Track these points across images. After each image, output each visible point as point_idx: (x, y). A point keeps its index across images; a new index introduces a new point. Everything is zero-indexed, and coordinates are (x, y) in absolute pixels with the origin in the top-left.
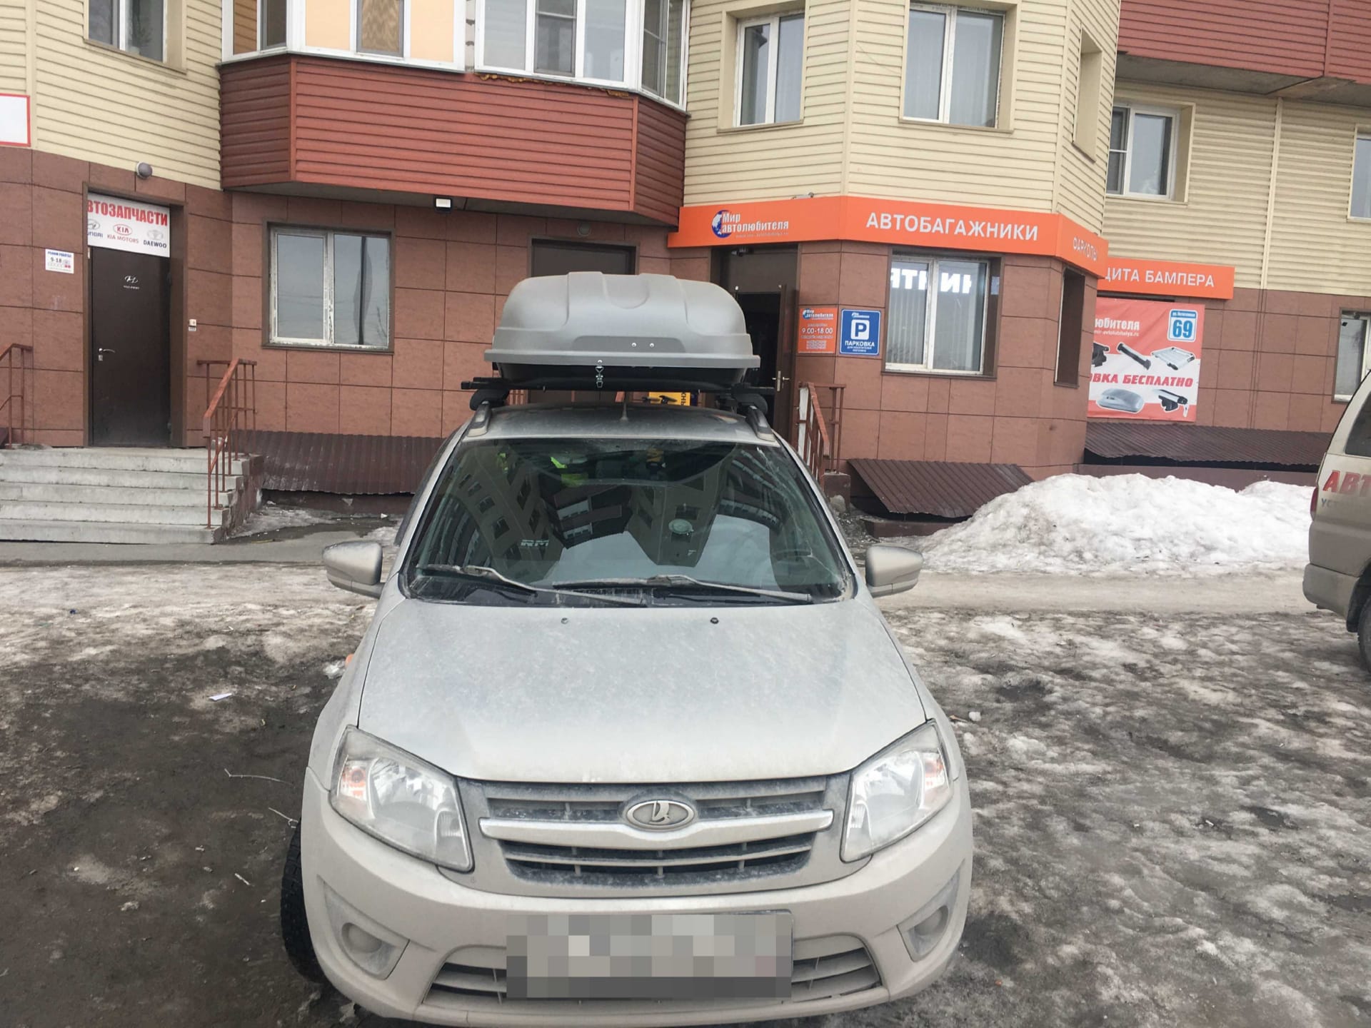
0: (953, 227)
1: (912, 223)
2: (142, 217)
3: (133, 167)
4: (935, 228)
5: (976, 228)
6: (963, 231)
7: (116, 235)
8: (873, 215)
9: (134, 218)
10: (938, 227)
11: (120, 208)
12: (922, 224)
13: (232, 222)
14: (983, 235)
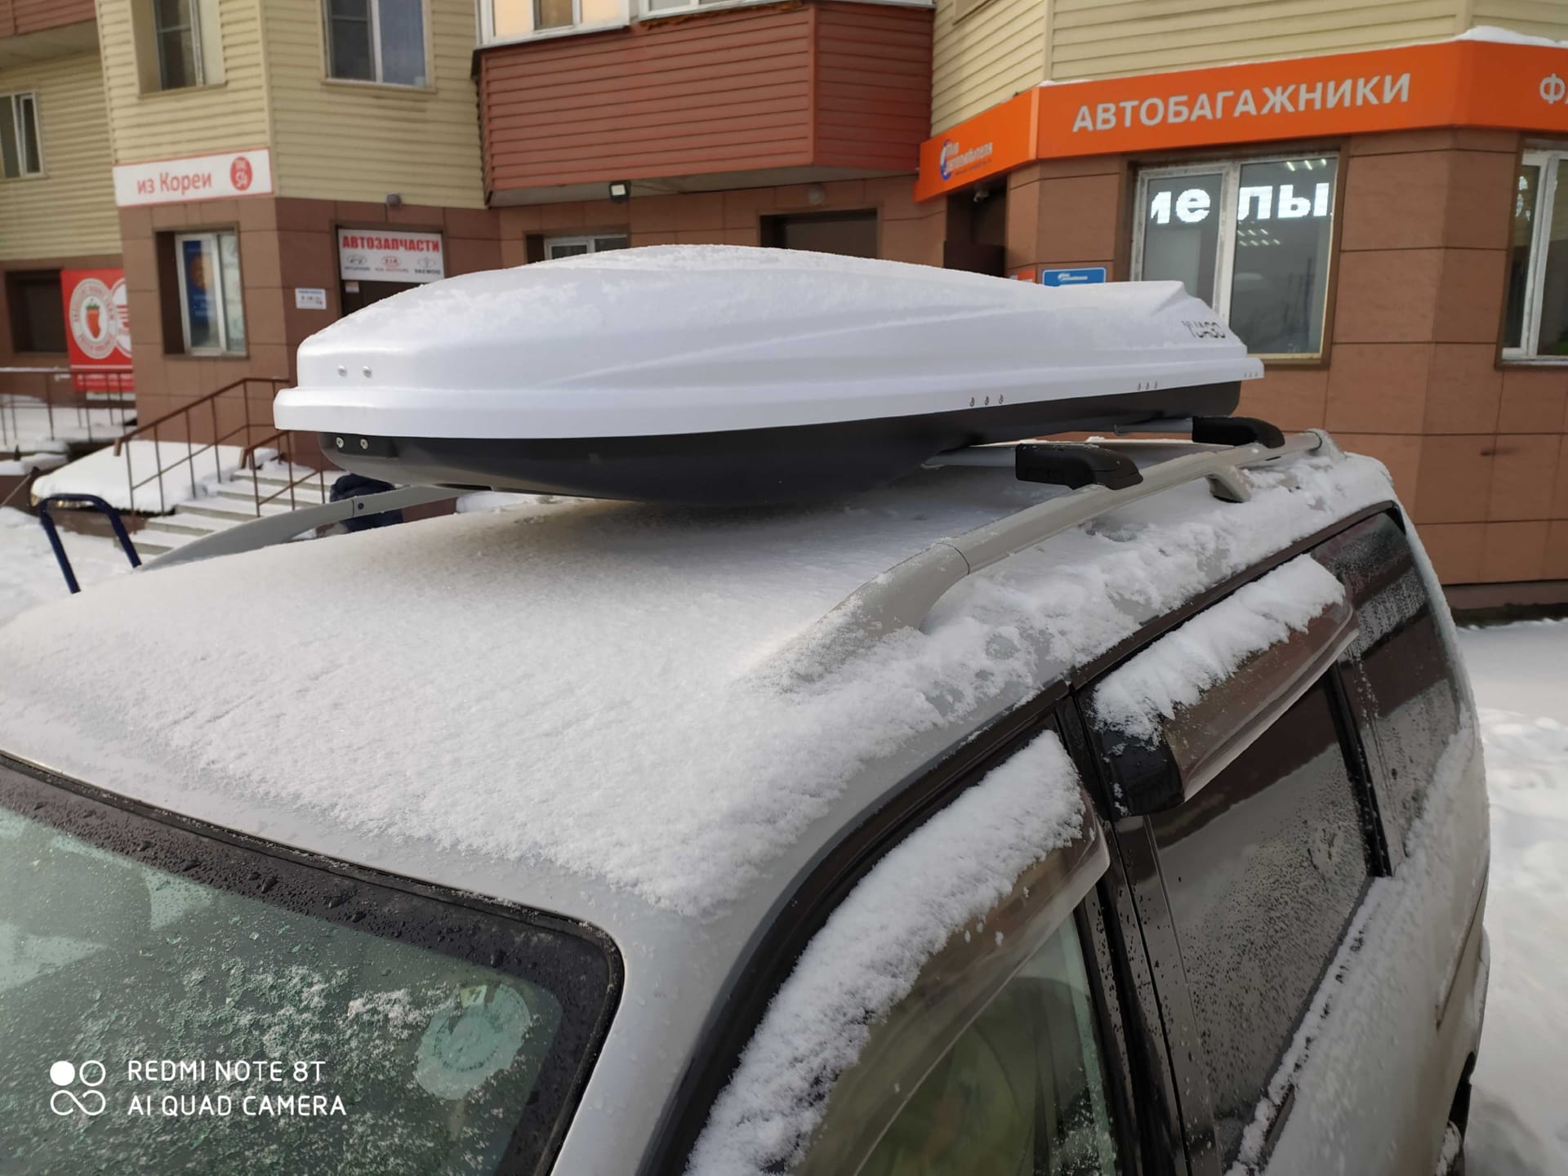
0: (1230, 104)
1: (1152, 112)
2: (412, 246)
3: (382, 199)
4: (1197, 113)
5: (1278, 99)
6: (1251, 108)
7: (385, 267)
8: (1085, 109)
9: (402, 249)
10: (1203, 109)
11: (386, 240)
12: (1172, 108)
13: (499, 240)
14: (1290, 109)
